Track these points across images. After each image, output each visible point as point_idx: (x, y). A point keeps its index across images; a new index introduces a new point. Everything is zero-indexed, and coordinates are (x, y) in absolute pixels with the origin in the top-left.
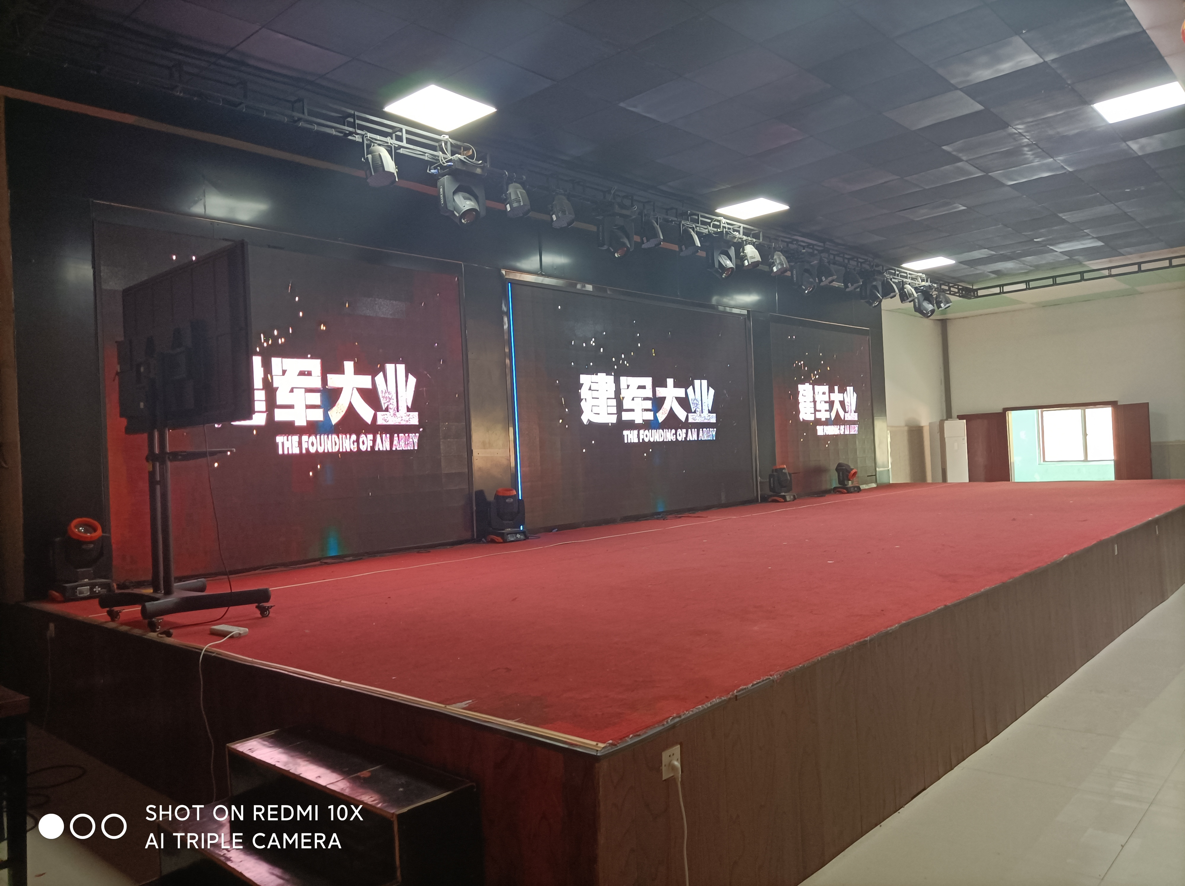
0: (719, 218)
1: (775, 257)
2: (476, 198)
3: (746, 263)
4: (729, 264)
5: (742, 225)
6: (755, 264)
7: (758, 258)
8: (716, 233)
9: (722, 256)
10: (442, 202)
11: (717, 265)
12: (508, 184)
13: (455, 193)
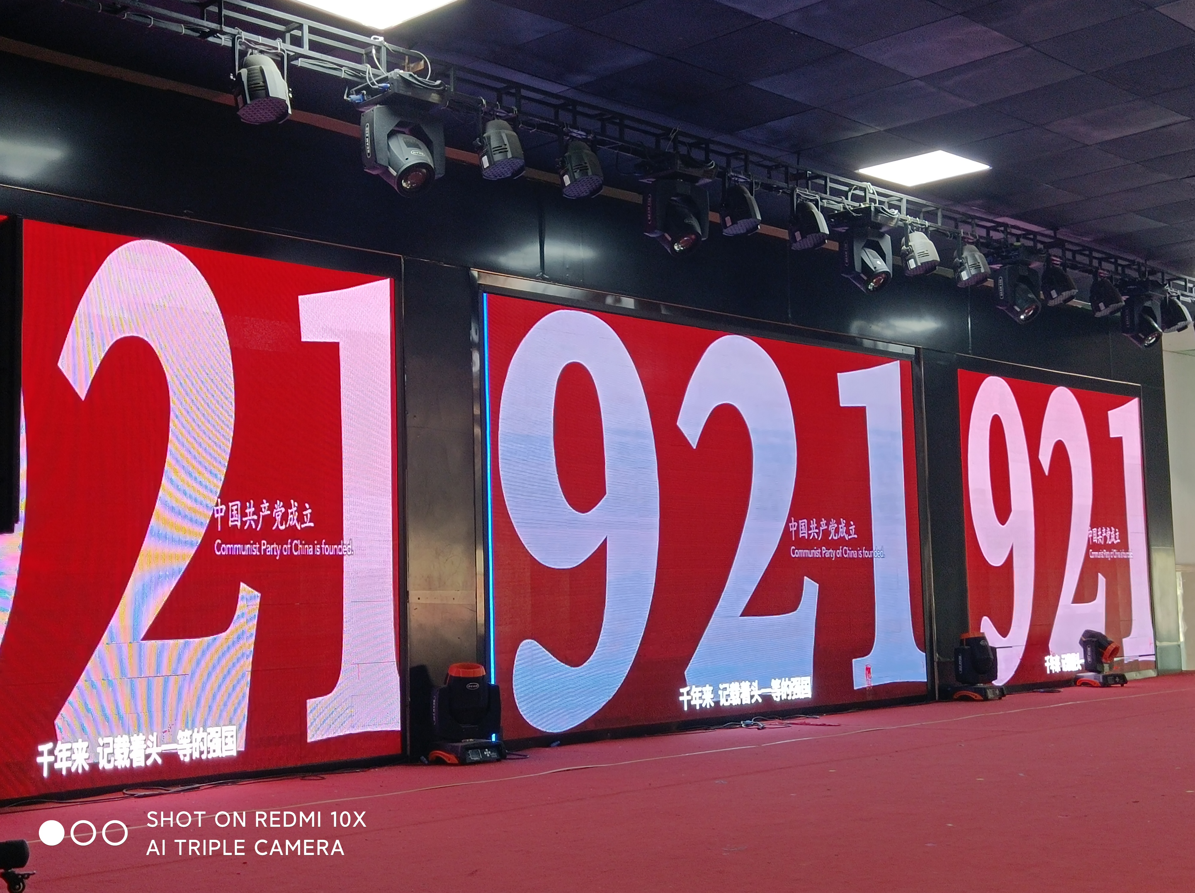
0: (864, 184)
1: (965, 254)
2: (429, 145)
3: (912, 264)
4: (879, 265)
5: (905, 197)
6: (930, 267)
7: (933, 255)
8: (857, 210)
9: (868, 250)
10: (369, 151)
11: (858, 267)
12: (485, 121)
13: (391, 134)
